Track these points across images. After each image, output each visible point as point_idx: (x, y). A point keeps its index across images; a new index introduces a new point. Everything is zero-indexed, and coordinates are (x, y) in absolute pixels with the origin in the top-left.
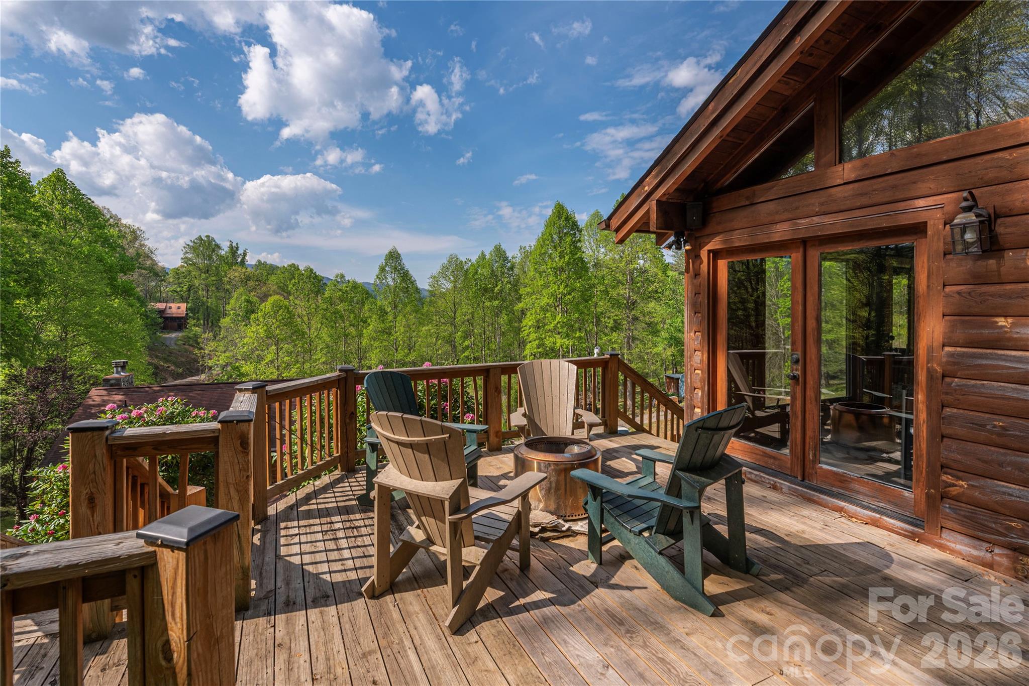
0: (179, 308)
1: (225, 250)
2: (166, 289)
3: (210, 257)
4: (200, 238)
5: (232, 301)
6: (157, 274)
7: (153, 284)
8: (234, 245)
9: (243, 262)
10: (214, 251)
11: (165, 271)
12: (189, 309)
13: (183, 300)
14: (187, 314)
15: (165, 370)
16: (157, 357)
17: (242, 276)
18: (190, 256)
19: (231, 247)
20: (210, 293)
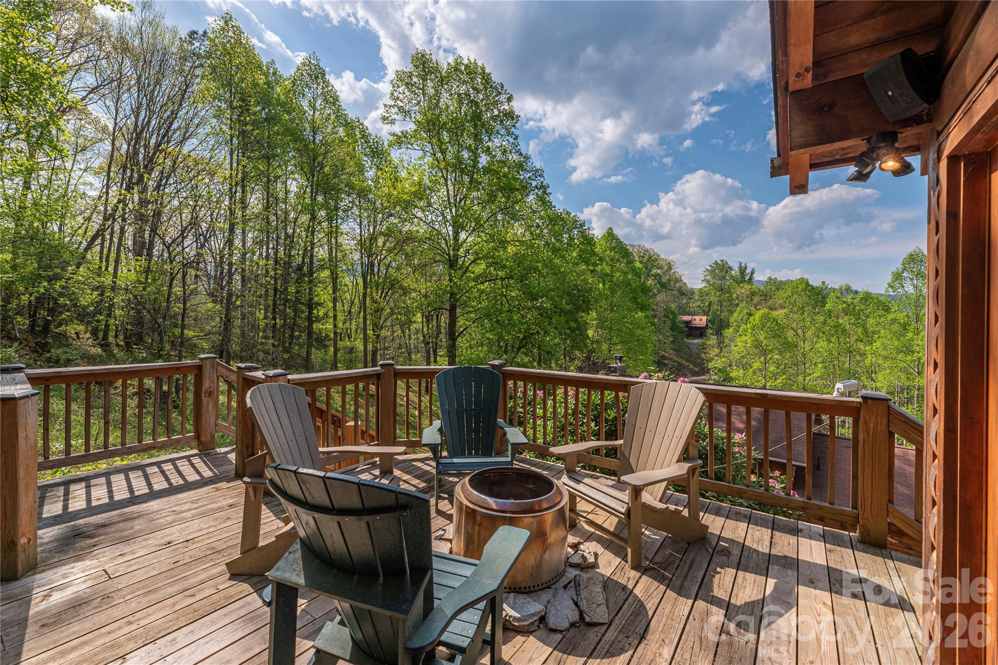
0: (701, 320)
1: (735, 272)
2: (694, 305)
3: (723, 278)
4: (716, 263)
5: (735, 314)
6: (684, 293)
7: (685, 301)
8: (743, 265)
9: (751, 279)
10: (727, 272)
11: (692, 292)
12: (709, 321)
13: (705, 313)
14: (707, 325)
15: (686, 367)
16: (681, 357)
17: (748, 292)
18: (708, 278)
19: (740, 268)
20: (723, 308)
